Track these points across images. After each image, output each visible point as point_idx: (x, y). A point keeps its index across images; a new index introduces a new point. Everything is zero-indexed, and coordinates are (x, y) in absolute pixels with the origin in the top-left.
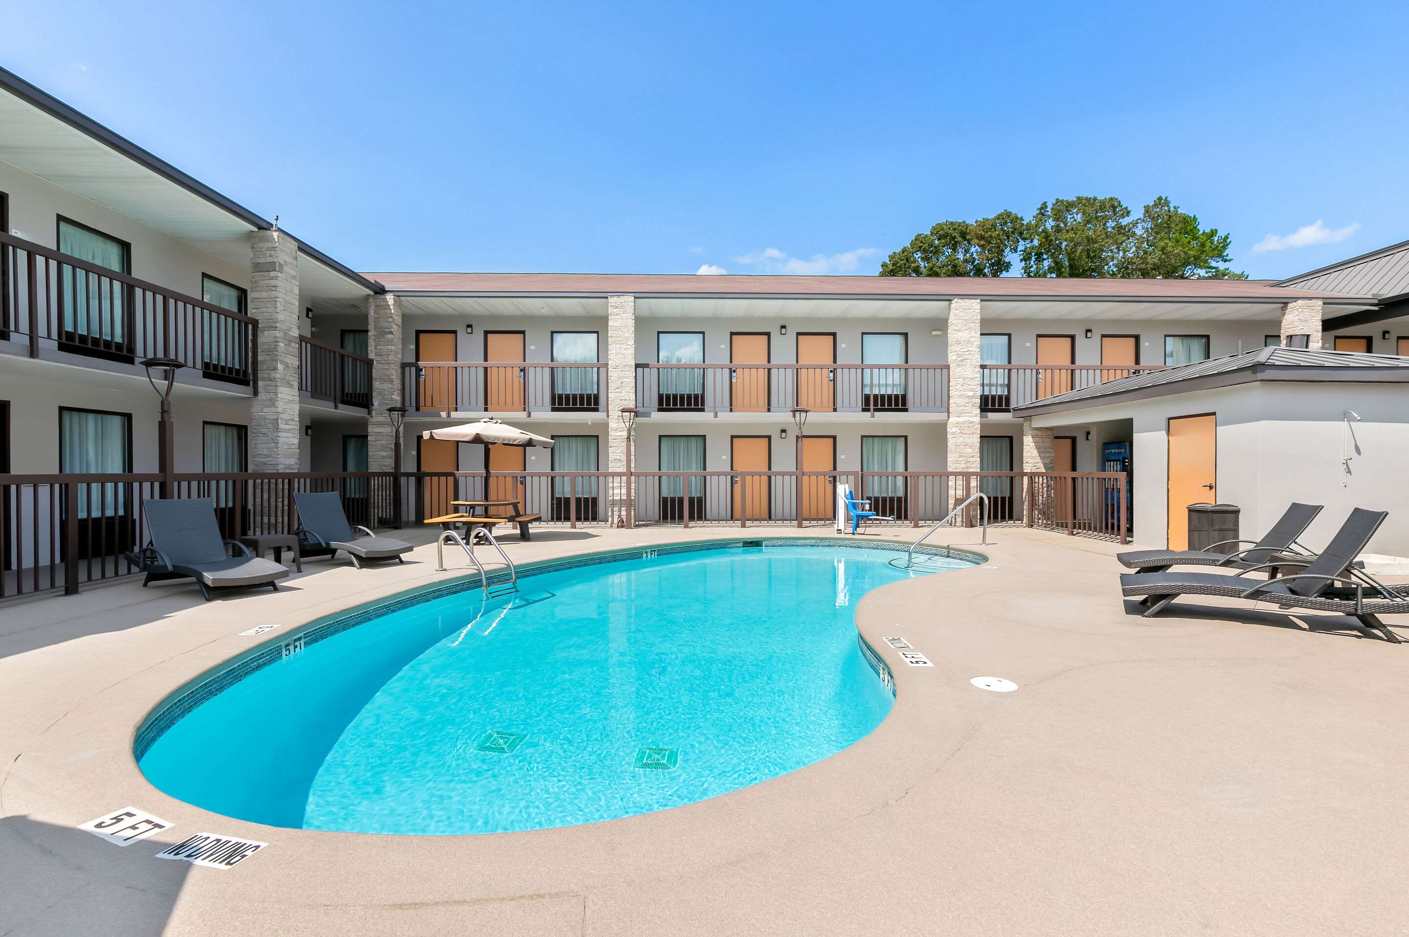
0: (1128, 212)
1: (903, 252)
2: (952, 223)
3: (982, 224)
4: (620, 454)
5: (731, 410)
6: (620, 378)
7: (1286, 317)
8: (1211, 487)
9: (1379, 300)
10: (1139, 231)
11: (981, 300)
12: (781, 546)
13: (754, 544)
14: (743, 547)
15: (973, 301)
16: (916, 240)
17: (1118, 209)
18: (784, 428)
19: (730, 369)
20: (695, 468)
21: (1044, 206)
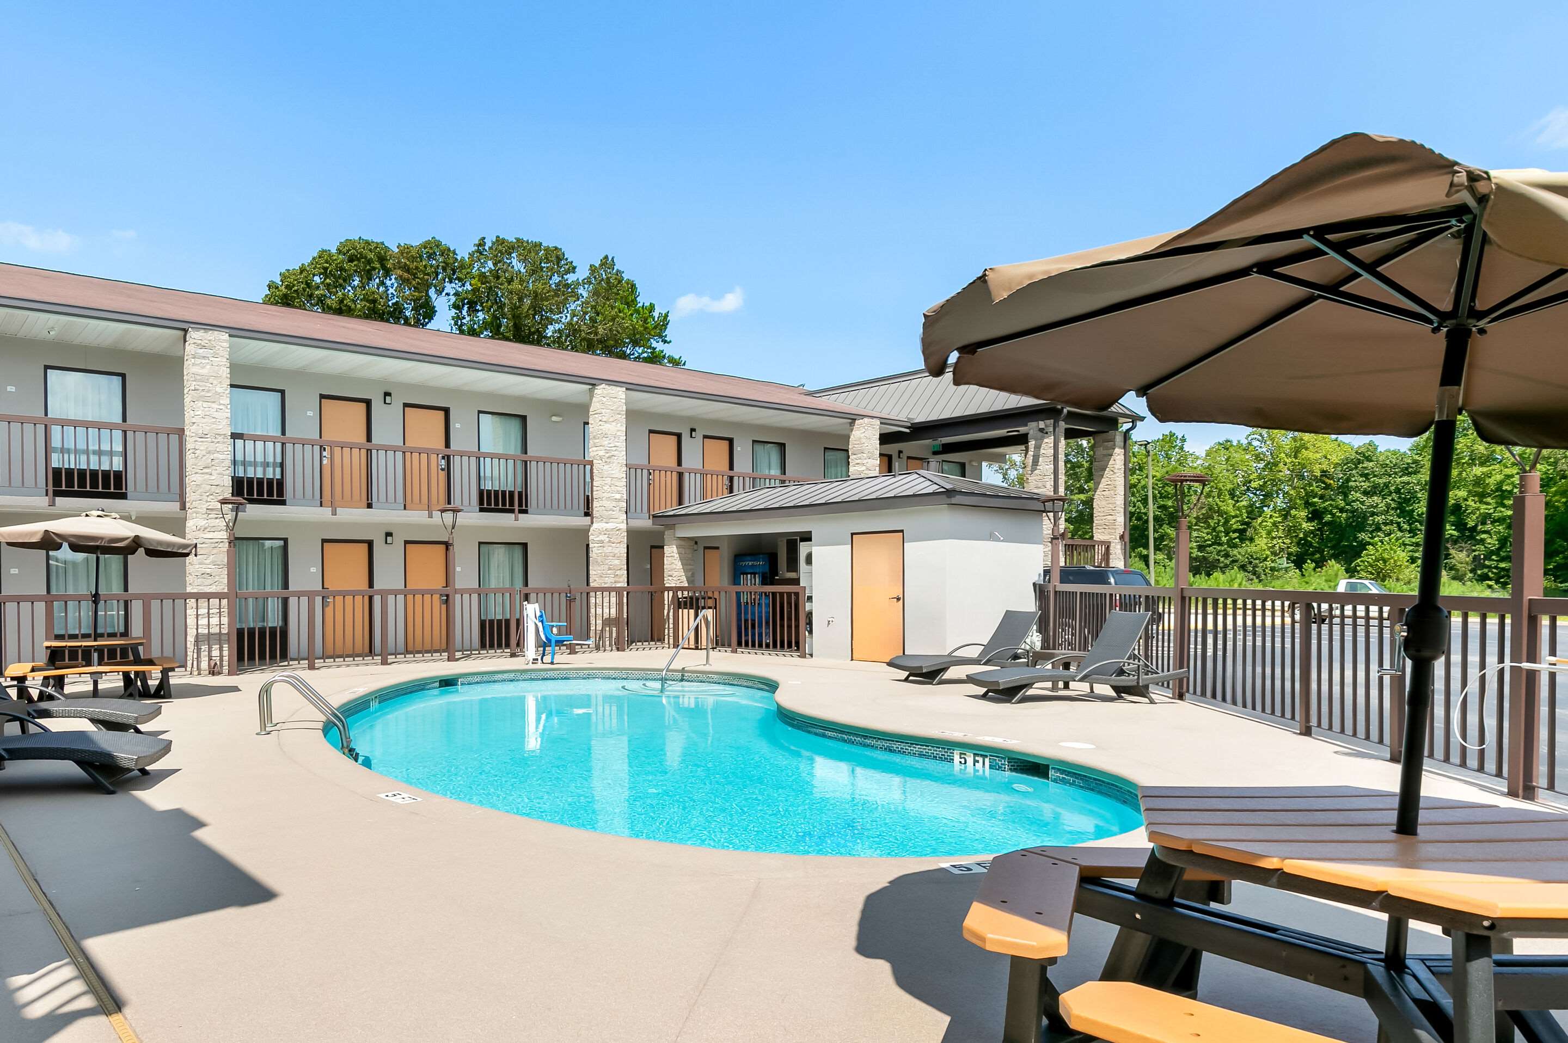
0: (574, 268)
1: (301, 272)
2: (367, 243)
3: (405, 250)
4: (210, 566)
5: (321, 506)
6: (209, 452)
7: (853, 432)
8: (898, 599)
9: (912, 424)
10: (583, 292)
11: (627, 389)
12: (477, 683)
13: (447, 683)
14: (440, 687)
15: (619, 389)
16: (320, 257)
17: (563, 263)
18: (389, 530)
19: (321, 447)
20: (272, 585)
21: (482, 243)
